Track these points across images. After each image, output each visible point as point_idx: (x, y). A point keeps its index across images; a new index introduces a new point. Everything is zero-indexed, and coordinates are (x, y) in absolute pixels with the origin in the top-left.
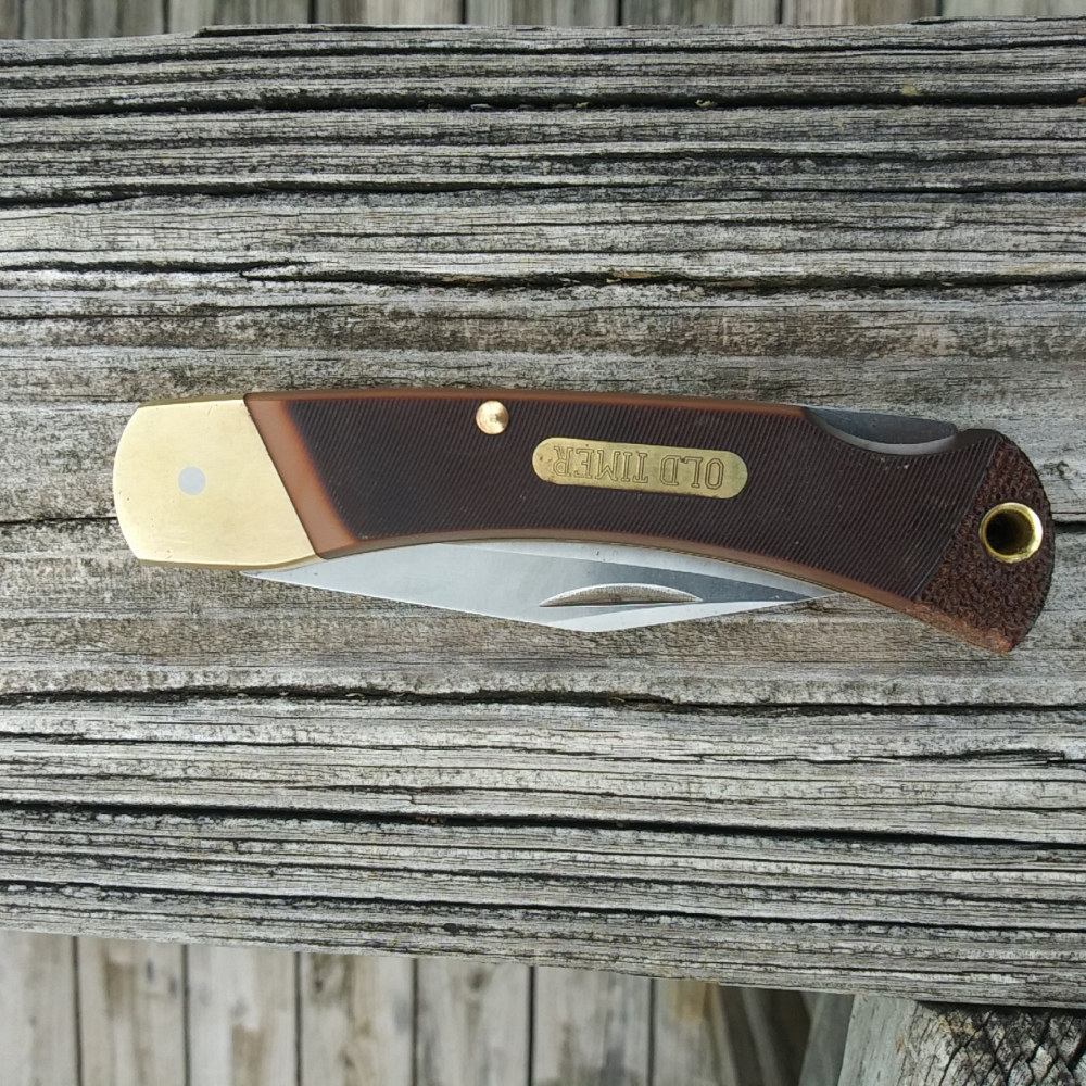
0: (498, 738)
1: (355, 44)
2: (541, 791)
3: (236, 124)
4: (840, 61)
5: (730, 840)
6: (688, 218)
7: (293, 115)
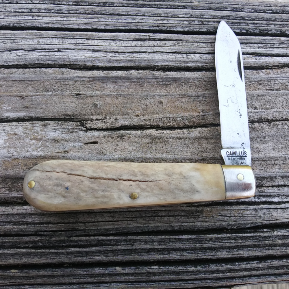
0: (124, 56)
1: (178, 283)
2: (109, 40)
3: (217, 254)
4: (12, 281)
5: (50, 26)
6: (63, 225)
7: (199, 258)
